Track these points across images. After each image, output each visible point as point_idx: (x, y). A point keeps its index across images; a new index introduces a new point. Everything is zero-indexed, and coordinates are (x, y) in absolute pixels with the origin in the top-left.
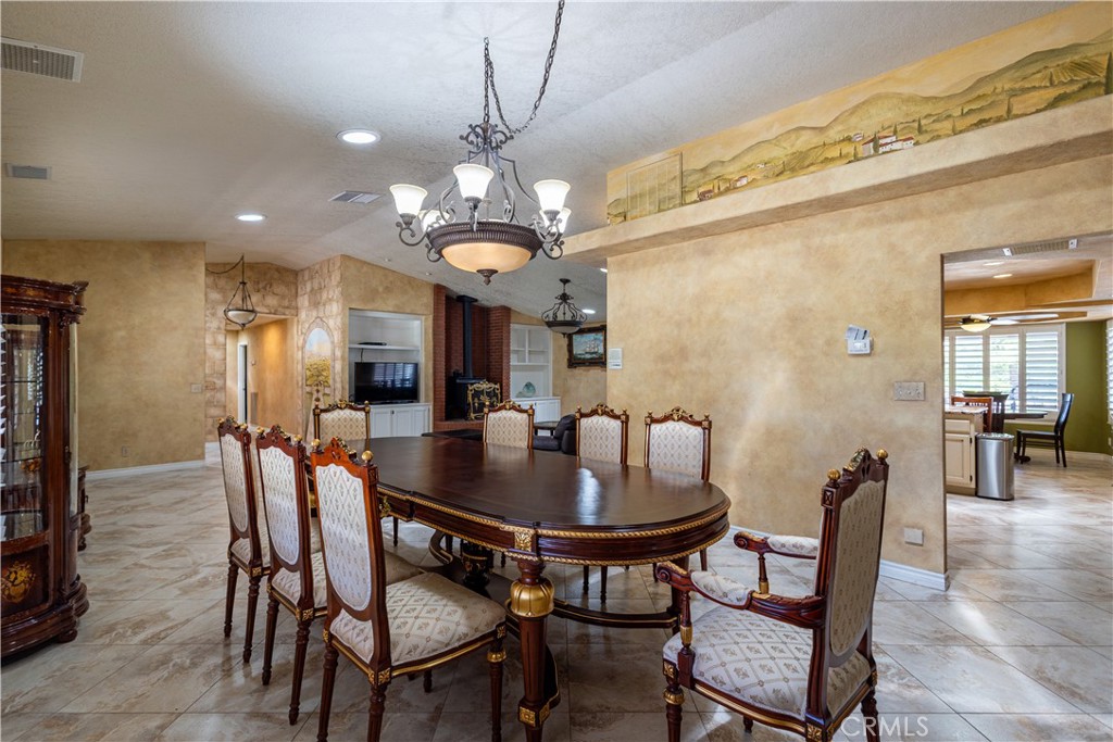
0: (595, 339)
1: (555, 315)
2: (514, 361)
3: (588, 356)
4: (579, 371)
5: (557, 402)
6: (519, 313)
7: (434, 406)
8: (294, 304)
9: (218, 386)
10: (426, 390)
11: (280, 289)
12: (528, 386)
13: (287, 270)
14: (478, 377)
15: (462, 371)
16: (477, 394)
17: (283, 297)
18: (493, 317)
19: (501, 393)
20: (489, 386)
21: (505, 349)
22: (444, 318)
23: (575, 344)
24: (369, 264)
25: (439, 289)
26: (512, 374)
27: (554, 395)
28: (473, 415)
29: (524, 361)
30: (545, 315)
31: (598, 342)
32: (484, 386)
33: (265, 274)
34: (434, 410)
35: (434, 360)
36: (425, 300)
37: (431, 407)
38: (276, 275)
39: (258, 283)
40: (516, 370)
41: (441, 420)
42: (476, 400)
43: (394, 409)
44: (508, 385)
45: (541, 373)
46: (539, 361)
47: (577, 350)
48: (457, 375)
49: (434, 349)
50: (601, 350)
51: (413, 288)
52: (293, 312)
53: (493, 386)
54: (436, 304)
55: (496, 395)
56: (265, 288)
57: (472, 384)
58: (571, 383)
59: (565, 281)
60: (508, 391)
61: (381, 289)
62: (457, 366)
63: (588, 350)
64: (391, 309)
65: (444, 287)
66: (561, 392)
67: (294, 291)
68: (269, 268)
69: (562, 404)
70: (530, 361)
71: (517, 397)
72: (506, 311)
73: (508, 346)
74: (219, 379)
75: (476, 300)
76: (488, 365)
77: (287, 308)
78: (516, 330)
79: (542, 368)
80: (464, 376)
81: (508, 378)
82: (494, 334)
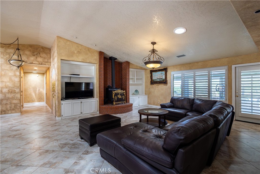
0: (161, 74)
1: (149, 59)
2: (131, 82)
3: (158, 80)
4: (155, 86)
5: (146, 97)
6: (133, 64)
7: (99, 99)
8: (49, 61)
9: (16, 92)
10: (97, 93)
11: (44, 55)
12: (136, 91)
13: (46, 48)
14: (117, 88)
15: (111, 86)
16: (116, 94)
17: (45, 58)
18: (123, 66)
19: (126, 94)
20: (121, 91)
21: (127, 77)
22: (103, 65)
23: (153, 76)
24: (70, 41)
25: (101, 53)
26: (130, 87)
27: (145, 94)
28: (114, 103)
29: (135, 82)
30: (144, 60)
31: (163, 75)
32: (119, 91)
33: (37, 49)
34: (99, 101)
35: (99, 81)
36: (95, 58)
37: (98, 100)
38: (42, 50)
39: (34, 52)
40: (131, 85)
41: (102, 105)
42: (116, 97)
43: (82, 101)
44: (129, 91)
45: (141, 86)
46: (140, 82)
47: (154, 78)
48: (109, 87)
49: (99, 77)
50: (164, 77)
51: (90, 52)
52: (49, 64)
53: (123, 91)
54: (100, 59)
55: (124, 95)
56: (37, 54)
57: (114, 91)
58: (152, 90)
59: (154, 43)
60: (129, 93)
61: (76, 52)
62: (109, 83)
63: (158, 78)
64: (80, 60)
65: (103, 53)
66: (148, 93)
67: (49, 56)
68: (39, 47)
69: (148, 97)
70: (137, 82)
71: (132, 95)
72: (128, 63)
73: (129, 76)
74: (17, 89)
75: (116, 59)
76: (121, 84)
77: (47, 62)
78: (132, 71)
79: (141, 84)
80: (112, 88)
81: (129, 88)
82: (124, 72)
